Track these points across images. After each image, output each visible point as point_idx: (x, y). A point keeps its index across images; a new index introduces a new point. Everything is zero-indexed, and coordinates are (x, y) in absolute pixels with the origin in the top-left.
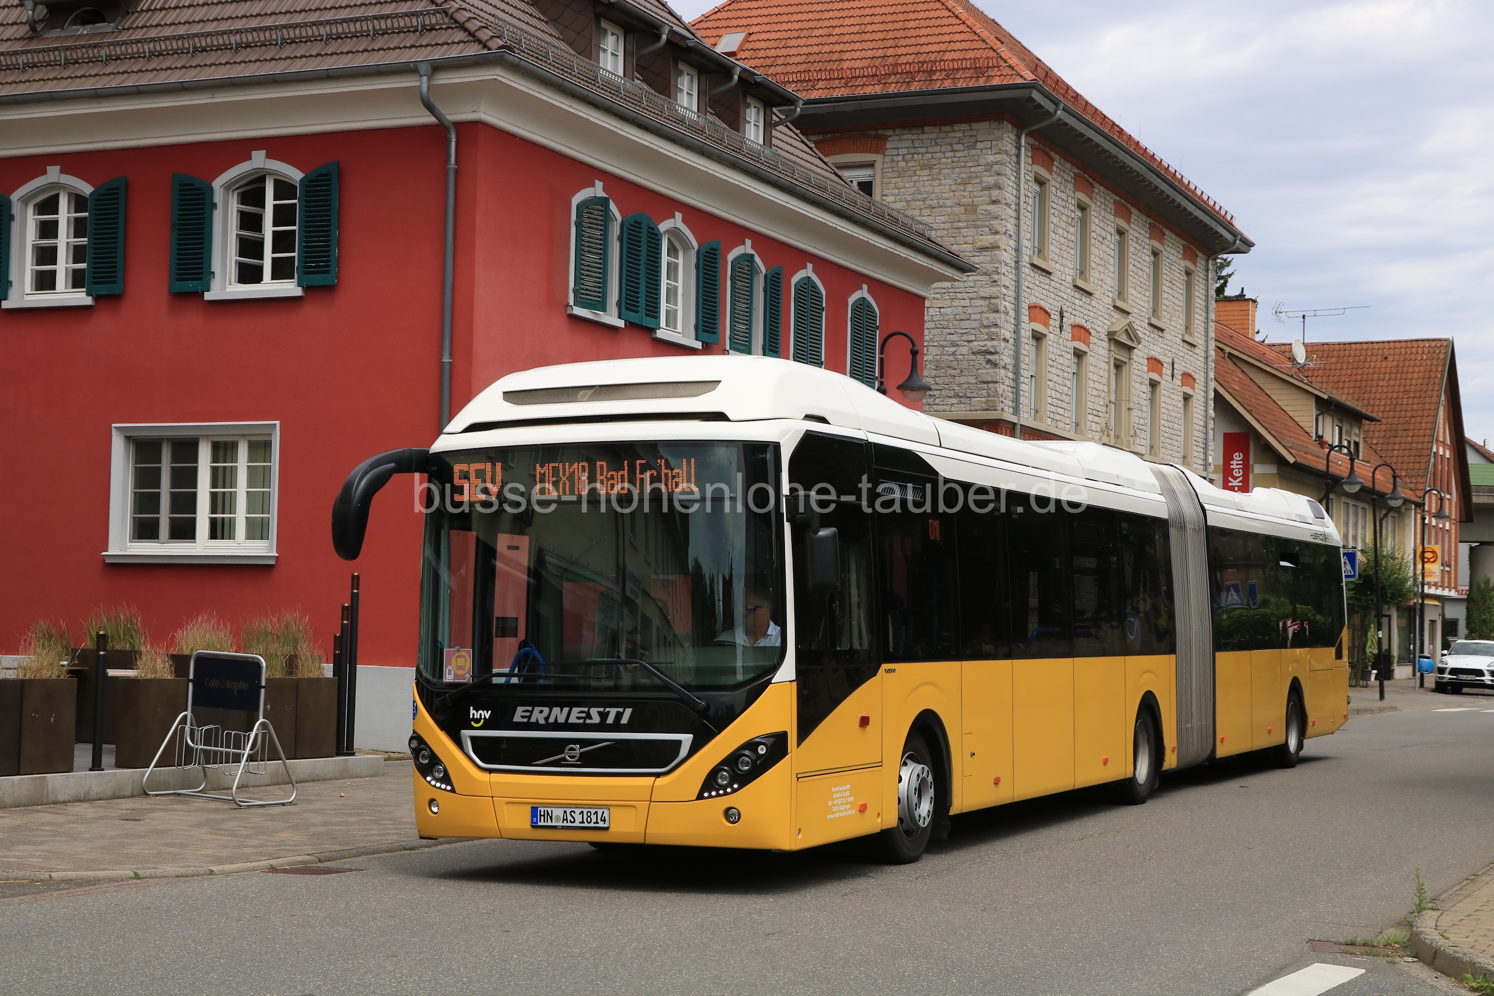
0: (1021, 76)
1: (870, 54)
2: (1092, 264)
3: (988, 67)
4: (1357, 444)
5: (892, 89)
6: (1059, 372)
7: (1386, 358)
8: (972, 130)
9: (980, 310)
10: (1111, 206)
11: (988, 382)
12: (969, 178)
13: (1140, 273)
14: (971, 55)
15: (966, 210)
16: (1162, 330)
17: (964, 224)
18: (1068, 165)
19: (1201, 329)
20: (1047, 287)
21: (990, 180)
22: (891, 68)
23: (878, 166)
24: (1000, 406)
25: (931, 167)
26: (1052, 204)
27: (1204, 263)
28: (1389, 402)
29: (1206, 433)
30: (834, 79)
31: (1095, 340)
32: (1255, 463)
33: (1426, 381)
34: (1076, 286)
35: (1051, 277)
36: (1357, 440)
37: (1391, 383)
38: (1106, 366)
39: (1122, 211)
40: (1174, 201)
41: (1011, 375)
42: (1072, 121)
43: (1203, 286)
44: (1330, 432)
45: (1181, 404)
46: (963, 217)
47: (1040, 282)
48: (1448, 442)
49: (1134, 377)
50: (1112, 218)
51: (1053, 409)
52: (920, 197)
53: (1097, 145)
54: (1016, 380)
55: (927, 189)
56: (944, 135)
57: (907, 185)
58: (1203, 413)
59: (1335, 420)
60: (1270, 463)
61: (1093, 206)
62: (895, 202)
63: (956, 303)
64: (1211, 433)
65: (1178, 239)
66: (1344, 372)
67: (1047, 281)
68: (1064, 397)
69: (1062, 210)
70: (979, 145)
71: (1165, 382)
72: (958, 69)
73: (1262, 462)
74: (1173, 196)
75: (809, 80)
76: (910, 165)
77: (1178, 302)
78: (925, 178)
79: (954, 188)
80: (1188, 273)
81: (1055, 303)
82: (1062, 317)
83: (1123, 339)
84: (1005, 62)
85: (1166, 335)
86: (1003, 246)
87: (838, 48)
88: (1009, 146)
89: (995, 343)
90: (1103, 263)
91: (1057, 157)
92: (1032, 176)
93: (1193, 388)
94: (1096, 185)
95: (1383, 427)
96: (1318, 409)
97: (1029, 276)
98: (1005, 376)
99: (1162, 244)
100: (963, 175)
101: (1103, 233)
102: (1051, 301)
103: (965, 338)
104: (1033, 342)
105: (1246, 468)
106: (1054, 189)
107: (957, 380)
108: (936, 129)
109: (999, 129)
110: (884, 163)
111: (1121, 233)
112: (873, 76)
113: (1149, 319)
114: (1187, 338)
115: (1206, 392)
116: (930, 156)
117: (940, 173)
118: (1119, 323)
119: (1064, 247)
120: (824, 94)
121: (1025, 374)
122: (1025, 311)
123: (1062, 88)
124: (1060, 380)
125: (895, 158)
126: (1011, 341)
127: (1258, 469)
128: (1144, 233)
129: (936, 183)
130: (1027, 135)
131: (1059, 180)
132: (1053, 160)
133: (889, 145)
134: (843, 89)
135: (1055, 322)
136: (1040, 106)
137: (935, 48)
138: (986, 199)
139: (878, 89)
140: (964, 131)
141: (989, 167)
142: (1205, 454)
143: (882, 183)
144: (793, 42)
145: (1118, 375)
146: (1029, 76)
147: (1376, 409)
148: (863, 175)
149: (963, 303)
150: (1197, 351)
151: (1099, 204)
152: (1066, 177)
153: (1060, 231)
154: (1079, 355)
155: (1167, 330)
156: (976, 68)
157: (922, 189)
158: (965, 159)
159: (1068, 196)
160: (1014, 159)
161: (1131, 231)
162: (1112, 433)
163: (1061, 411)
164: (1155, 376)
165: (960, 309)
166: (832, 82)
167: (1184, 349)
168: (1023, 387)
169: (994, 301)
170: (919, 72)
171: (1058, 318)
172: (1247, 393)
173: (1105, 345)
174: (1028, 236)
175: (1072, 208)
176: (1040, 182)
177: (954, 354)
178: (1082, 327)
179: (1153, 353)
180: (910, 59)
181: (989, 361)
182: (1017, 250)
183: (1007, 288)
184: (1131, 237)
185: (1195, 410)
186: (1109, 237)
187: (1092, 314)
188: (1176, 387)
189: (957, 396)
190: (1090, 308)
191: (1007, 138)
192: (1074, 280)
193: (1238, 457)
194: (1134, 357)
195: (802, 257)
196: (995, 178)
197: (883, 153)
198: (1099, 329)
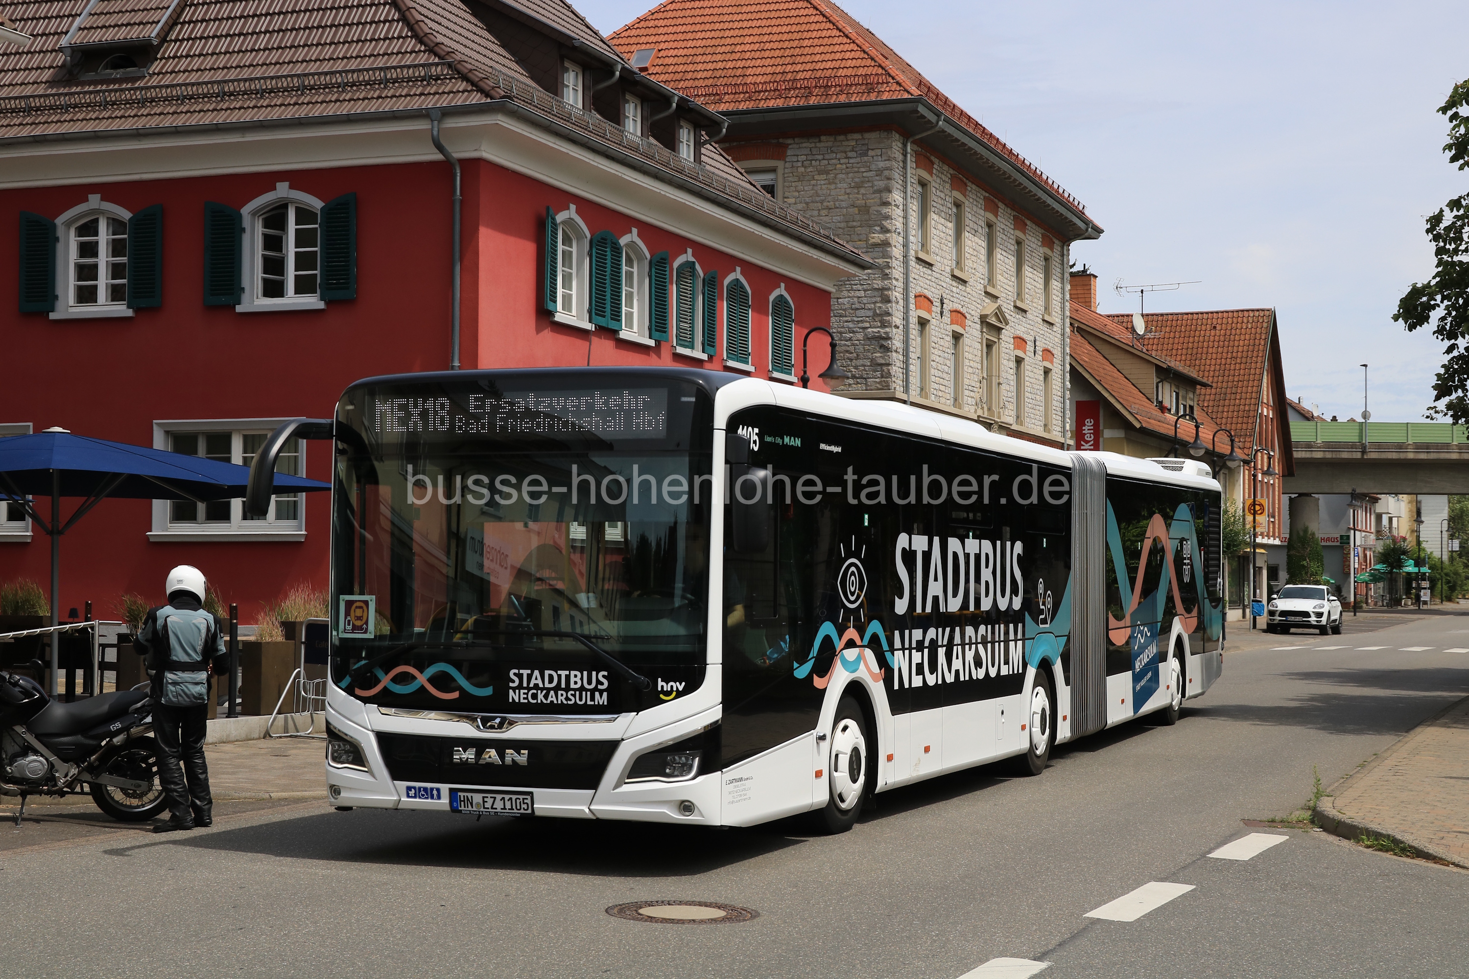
0: (908, 92)
1: (769, 70)
2: (967, 255)
3: (878, 83)
4: (1191, 408)
5: (793, 103)
6: (940, 353)
7: (1215, 327)
8: (863, 139)
9: (874, 300)
10: (981, 201)
11: (881, 365)
12: (862, 182)
13: (1007, 260)
14: (861, 71)
15: (859, 211)
16: (1025, 311)
17: (858, 224)
18: (946, 167)
19: (1058, 309)
20: (930, 277)
21: (881, 184)
22: (791, 83)
23: (780, 171)
24: (893, 385)
25: (827, 173)
26: (933, 203)
27: (1059, 249)
28: (1218, 367)
29: (1064, 403)
30: (739, 93)
31: (970, 323)
32: (1105, 428)
33: (1251, 348)
34: (953, 276)
35: (934, 269)
36: (1192, 404)
37: (1220, 350)
38: (979, 346)
39: (990, 207)
40: (1035, 195)
41: (901, 358)
42: (950, 130)
43: (1059, 270)
44: (1168, 396)
45: (1042, 378)
46: (858, 217)
47: (924, 273)
48: (1271, 403)
49: (1003, 355)
50: (982, 212)
51: (936, 386)
52: (818, 199)
53: (970, 149)
54: (906, 362)
55: (825, 192)
56: (839, 144)
57: (806, 188)
58: (1060, 384)
59: (1173, 387)
60: (1119, 428)
61: (967, 203)
62: (795, 203)
63: (852, 294)
64: (1068, 402)
65: (1037, 228)
66: (1176, 341)
67: (930, 272)
68: (945, 375)
69: (941, 208)
70: (871, 153)
71: (1029, 358)
72: (851, 85)
73: (1111, 427)
74: (1034, 192)
75: (717, 94)
76: (809, 170)
77: (1038, 286)
78: (823, 182)
79: (848, 191)
80: (1046, 259)
81: (937, 291)
82: (942, 303)
83: (993, 321)
84: (893, 78)
85: (1028, 315)
86: (893, 243)
87: (740, 64)
88: (897, 153)
89: (887, 330)
90: (975, 253)
91: (936, 161)
92: (916, 178)
93: (1052, 362)
94: (969, 184)
95: (1213, 391)
96: (1158, 377)
97: (916, 269)
98: (897, 358)
99: (1025, 233)
100: (857, 180)
101: (976, 227)
102: (933, 290)
103: (860, 325)
104: (917, 327)
105: (1097, 433)
106: (934, 189)
107: (854, 362)
108: (832, 138)
109: (888, 139)
110: (785, 168)
111: (990, 226)
112: (775, 90)
113: (1015, 302)
114: (1047, 318)
115: (1064, 365)
116: (826, 162)
117: (835, 177)
118: (989, 307)
119: (943, 241)
120: (731, 107)
121: (912, 355)
122: (912, 300)
123: (941, 100)
124: (941, 360)
125: (795, 164)
126: (901, 327)
127: (1107, 433)
128: (1009, 224)
129: (833, 187)
130: (913, 142)
131: (938, 180)
132: (933, 163)
133: (789, 152)
134: (748, 102)
135: (936, 309)
136: (923, 117)
137: (829, 65)
138: (877, 201)
139: (779, 103)
140: (857, 140)
141: (880, 172)
142: (1064, 422)
143: (784, 187)
144: (699, 59)
145: (989, 353)
146: (916, 92)
147: (1206, 374)
148: (766, 178)
149: (858, 294)
150: (1055, 329)
151: (971, 200)
152: (943, 177)
153: (940, 227)
154: (957, 337)
155: (1030, 311)
156: (867, 84)
157: (820, 192)
158: (858, 165)
159: (946, 195)
160: (901, 164)
161: (998, 224)
162: (985, 405)
163: (942, 388)
164: (1020, 354)
165: (856, 299)
166: (737, 96)
167: (1045, 327)
168: (912, 367)
169: (886, 293)
170: (816, 87)
171: (939, 304)
172: (1095, 364)
173: (978, 326)
174: (914, 232)
175: (949, 205)
176: (923, 184)
177: (850, 339)
178: (959, 312)
179: (1018, 332)
180: (808, 75)
181: (882, 346)
182: (906, 246)
183: (897, 280)
184: (998, 229)
185: (1054, 382)
186: (980, 229)
187: (967, 300)
188: (1038, 362)
189: (854, 377)
190: (966, 294)
191: (896, 146)
192: (952, 270)
193: (1089, 424)
194: (1002, 336)
195: (733, 261)
196: (885, 182)
197: (784, 160)
198: (973, 313)
